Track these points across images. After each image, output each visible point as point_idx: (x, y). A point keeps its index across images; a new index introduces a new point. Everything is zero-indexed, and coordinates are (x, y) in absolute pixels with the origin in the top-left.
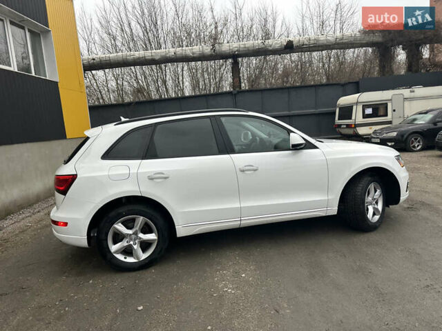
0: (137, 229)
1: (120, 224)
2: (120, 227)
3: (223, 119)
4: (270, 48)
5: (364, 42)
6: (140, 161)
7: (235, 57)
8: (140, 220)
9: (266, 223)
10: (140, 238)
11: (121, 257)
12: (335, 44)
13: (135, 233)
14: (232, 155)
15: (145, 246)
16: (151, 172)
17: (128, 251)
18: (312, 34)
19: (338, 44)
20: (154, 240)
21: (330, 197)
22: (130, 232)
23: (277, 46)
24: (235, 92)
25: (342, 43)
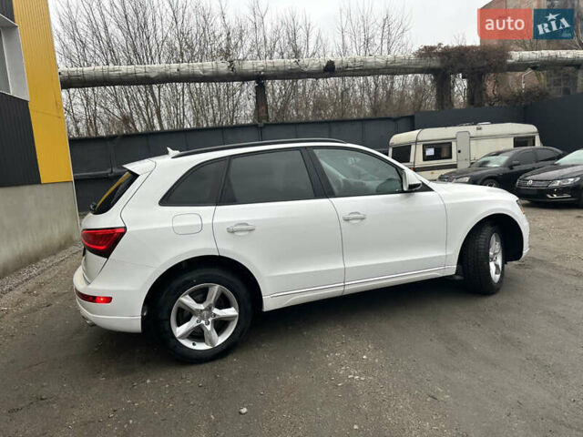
0: (212, 302)
1: (188, 296)
2: (187, 300)
3: (317, 152)
4: (306, 70)
5: (420, 67)
6: (213, 207)
7: (260, 79)
8: (215, 290)
9: (375, 288)
10: (215, 315)
11: (188, 344)
12: (385, 68)
13: (209, 309)
14: (332, 199)
15: (221, 325)
16: (232, 222)
17: (197, 335)
18: (355, 54)
19: (389, 68)
20: (233, 317)
21: (448, 253)
22: (202, 307)
23: (314, 67)
24: (260, 125)
25: (394, 68)
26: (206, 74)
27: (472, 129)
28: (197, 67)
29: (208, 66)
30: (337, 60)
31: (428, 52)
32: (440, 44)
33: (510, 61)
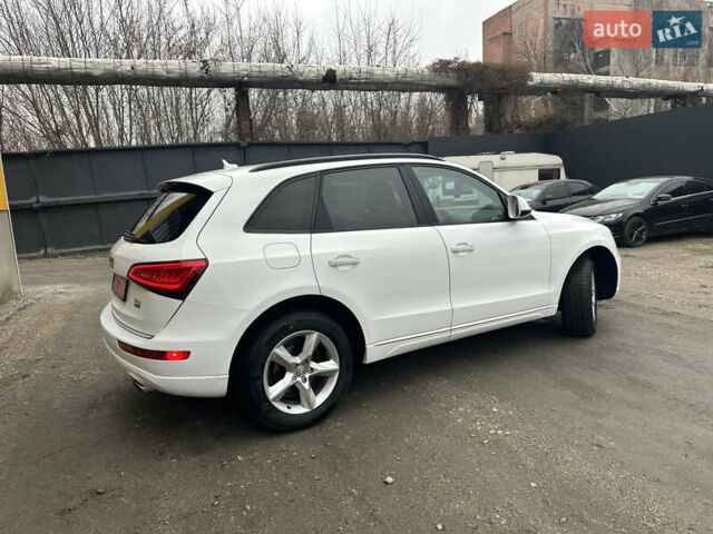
1: (282, 347)
3: (415, 170)
4: (301, 78)
5: (434, 84)
6: (308, 236)
7: (241, 86)
10: (312, 369)
11: (283, 408)
12: (395, 83)
13: (306, 362)
15: (318, 382)
16: (335, 253)
18: (354, 65)
19: (400, 83)
20: (333, 372)
21: (552, 291)
22: (297, 360)
23: (312, 76)
24: (243, 144)
25: (405, 83)
26: (171, 75)
27: (495, 159)
28: (159, 66)
29: (175, 65)
30: (339, 69)
31: (442, 66)
32: (456, 58)
33: (530, 83)
